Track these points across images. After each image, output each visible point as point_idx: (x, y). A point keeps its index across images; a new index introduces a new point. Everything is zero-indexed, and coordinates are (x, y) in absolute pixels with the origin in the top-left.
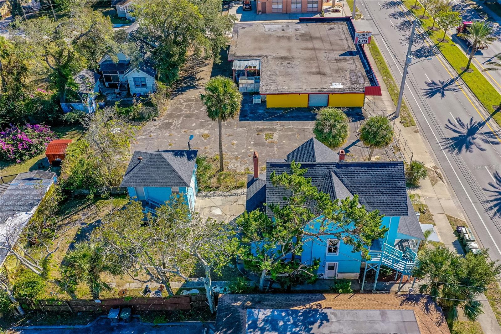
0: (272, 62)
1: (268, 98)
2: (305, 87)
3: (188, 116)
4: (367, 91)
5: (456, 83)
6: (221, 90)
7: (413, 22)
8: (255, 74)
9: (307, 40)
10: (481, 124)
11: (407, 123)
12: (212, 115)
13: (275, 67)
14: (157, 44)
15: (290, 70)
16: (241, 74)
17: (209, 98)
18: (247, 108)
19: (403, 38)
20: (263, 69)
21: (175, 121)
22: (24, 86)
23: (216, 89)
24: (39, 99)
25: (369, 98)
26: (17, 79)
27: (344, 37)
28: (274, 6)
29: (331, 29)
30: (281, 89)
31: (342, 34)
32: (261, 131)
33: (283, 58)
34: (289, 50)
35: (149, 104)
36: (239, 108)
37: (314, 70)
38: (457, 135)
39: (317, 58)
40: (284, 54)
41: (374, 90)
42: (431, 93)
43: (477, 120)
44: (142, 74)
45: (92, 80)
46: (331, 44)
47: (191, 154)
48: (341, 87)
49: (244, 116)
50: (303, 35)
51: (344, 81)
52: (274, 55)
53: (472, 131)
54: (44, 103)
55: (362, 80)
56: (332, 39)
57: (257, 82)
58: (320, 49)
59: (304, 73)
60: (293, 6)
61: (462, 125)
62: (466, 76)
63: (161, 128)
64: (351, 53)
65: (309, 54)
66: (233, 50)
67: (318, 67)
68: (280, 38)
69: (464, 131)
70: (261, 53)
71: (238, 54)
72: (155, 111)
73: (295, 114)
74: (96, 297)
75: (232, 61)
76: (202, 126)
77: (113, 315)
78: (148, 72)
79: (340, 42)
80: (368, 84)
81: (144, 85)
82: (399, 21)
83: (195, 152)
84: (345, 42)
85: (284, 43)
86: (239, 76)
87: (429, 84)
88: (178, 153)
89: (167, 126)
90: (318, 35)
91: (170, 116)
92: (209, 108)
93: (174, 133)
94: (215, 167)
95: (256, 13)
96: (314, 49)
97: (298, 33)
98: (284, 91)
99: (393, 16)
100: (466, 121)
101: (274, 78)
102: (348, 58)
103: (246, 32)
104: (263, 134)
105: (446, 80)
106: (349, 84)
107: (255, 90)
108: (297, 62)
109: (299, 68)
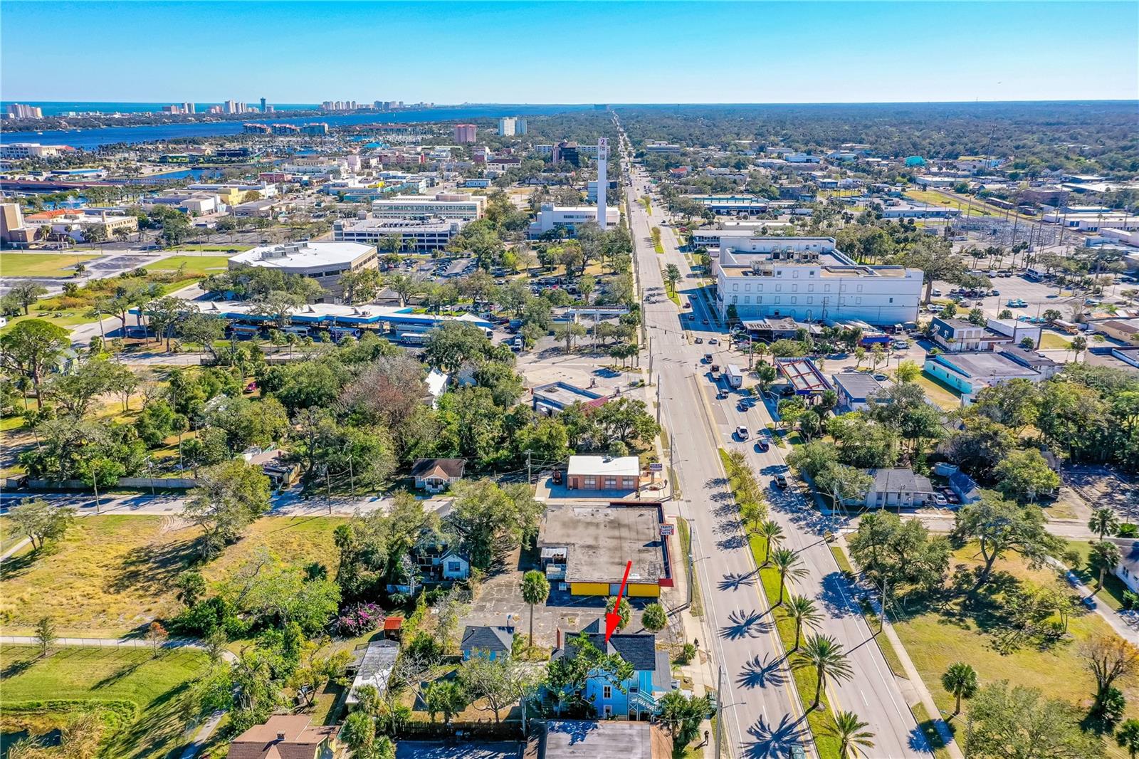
0: (579, 551)
1: (573, 587)
2: (606, 577)
3: (499, 600)
4: (662, 583)
5: (753, 577)
6: (535, 580)
7: (733, 507)
8: (561, 561)
9: (614, 528)
10: (759, 617)
11: (696, 613)
12: (526, 599)
13: (581, 556)
14: (469, 528)
15: (595, 560)
16: (549, 561)
17: (526, 586)
18: (553, 595)
19: (717, 526)
20: (570, 557)
21: (488, 605)
23: (532, 580)
25: (665, 589)
27: (651, 526)
28: (587, 482)
29: (641, 515)
30: (584, 578)
31: (650, 521)
32: (565, 615)
33: (589, 547)
34: (596, 538)
35: (465, 587)
36: (547, 595)
37: (617, 560)
38: (735, 625)
39: (621, 548)
40: (591, 542)
41: (668, 582)
42: (725, 586)
43: (757, 613)
44: (457, 559)
46: (638, 533)
47: (510, 629)
48: (639, 577)
49: (550, 602)
50: (611, 522)
51: (642, 572)
52: (581, 543)
53: (749, 622)
55: (659, 572)
56: (640, 527)
57: (564, 570)
58: (625, 539)
59: (607, 563)
60: (607, 483)
61: (743, 616)
62: (763, 572)
63: (475, 610)
64: (655, 544)
65: (614, 543)
66: (542, 537)
67: (621, 557)
68: (589, 524)
69: (743, 622)
70: (568, 541)
71: (546, 541)
72: (470, 594)
73: (596, 602)
74: (447, 721)
75: (540, 549)
76: (512, 609)
77: (459, 734)
78: (462, 557)
79: (647, 531)
80: (663, 576)
81: (458, 570)
82: (718, 505)
83: (513, 628)
84: (652, 531)
85: (592, 530)
86: (546, 563)
87: (726, 578)
88: (500, 628)
89: (482, 608)
90: (626, 522)
91: (483, 599)
92: (525, 594)
93: (488, 615)
94: (525, 644)
95: (567, 488)
96: (620, 538)
97: (607, 519)
98: (587, 580)
99: (714, 498)
100: (747, 614)
101: (579, 567)
102: (651, 548)
103: (556, 516)
104: (566, 619)
105: (743, 574)
106: (646, 576)
107: (561, 577)
108: (602, 551)
109: (603, 558)
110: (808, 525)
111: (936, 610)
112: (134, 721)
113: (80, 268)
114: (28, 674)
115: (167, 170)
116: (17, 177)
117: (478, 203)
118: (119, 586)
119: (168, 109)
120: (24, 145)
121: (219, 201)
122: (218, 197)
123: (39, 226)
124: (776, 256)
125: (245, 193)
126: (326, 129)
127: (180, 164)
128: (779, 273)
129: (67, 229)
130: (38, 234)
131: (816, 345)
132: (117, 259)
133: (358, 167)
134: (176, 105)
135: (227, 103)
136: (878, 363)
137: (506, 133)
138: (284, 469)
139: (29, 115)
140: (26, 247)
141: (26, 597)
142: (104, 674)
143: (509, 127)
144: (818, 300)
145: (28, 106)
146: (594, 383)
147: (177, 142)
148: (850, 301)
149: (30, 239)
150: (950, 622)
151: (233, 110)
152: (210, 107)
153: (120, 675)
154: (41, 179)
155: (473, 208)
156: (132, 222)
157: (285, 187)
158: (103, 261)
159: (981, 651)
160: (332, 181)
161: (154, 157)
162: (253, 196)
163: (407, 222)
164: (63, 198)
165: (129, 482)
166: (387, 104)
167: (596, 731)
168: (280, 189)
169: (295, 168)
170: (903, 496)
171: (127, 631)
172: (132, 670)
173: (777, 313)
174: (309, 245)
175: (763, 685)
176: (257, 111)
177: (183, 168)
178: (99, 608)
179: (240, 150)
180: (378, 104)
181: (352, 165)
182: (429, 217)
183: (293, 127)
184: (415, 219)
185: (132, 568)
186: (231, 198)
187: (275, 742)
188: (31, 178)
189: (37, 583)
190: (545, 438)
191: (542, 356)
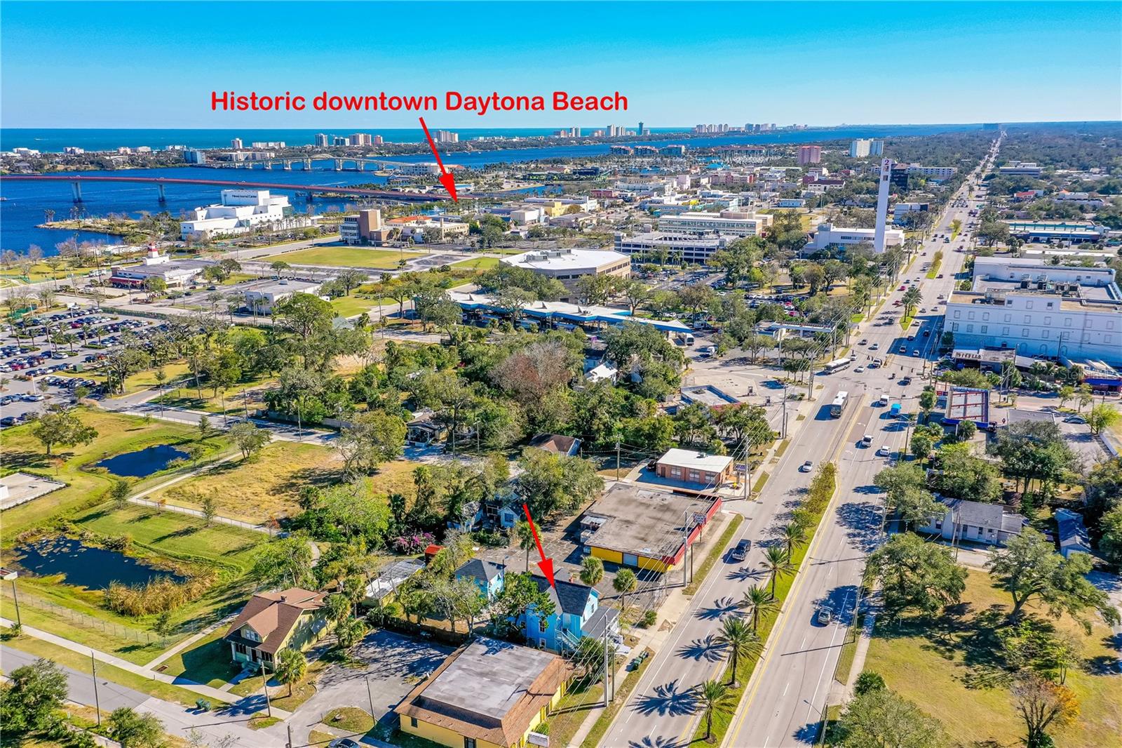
0: (615, 523)
1: (592, 550)
2: (620, 547)
8: (595, 528)
9: (662, 511)
11: (688, 592)
13: (612, 527)
15: (622, 532)
18: (575, 554)
19: (769, 528)
20: (604, 526)
22: (430, 504)
24: (435, 516)
26: (426, 499)
28: (673, 472)
29: (694, 504)
30: (602, 544)
32: (573, 571)
33: (627, 521)
34: (638, 516)
35: (504, 535)
37: (641, 535)
38: (716, 608)
39: (653, 527)
40: (631, 518)
42: (733, 576)
44: (512, 511)
45: (476, 509)
46: (679, 518)
47: (500, 566)
48: (649, 552)
49: (569, 559)
50: (663, 506)
51: (655, 548)
52: (623, 517)
53: (730, 609)
54: (437, 519)
58: (663, 520)
59: (631, 536)
60: (692, 475)
61: (728, 603)
64: (688, 529)
65: (650, 522)
66: (593, 507)
67: (646, 534)
68: (641, 504)
71: (595, 511)
74: (419, 622)
75: (585, 516)
77: (424, 633)
78: (517, 511)
80: (671, 555)
81: (508, 520)
82: (786, 510)
83: (504, 566)
85: (640, 509)
87: (741, 569)
88: (491, 563)
90: (677, 508)
95: (655, 475)
96: (659, 519)
97: (661, 503)
98: (602, 546)
99: (787, 504)
100: (734, 602)
101: (604, 534)
102: (679, 532)
105: (760, 570)
106: (656, 552)
108: (633, 527)
109: (631, 532)
110: (862, 542)
111: (930, 637)
112: (236, 580)
113: (403, 262)
114: (193, 536)
115: (524, 185)
116: (407, 190)
117: (759, 222)
118: (277, 491)
119: (558, 133)
120: (426, 164)
121: (543, 213)
122: (543, 210)
123: (391, 228)
124: (1024, 285)
125: (568, 206)
126: (683, 150)
127: (537, 181)
128: (1010, 302)
129: (413, 231)
130: (390, 235)
131: (1023, 380)
132: (437, 258)
133: (687, 186)
134: (565, 129)
135: (609, 127)
136: (1084, 405)
137: (858, 155)
138: (436, 427)
139: (449, 140)
140: (379, 245)
141: (219, 487)
142: (234, 546)
143: (862, 149)
144: (1054, 334)
145: (448, 133)
146: (751, 391)
147: (547, 162)
148: (1095, 338)
149: (384, 238)
150: (936, 649)
151: (613, 133)
152: (594, 131)
153: (243, 549)
154: (424, 192)
155: (753, 226)
156: (465, 228)
157: (607, 202)
158: (427, 258)
159: (947, 680)
160: (655, 198)
161: (519, 175)
162: (575, 209)
163: (685, 236)
164: (431, 207)
165: (329, 422)
166: (758, 126)
167: (510, 650)
168: (602, 204)
169: (626, 185)
170: (985, 532)
171: (263, 520)
172: (253, 546)
173: (1004, 345)
174: (573, 251)
175: (697, 659)
176: (635, 134)
177: (538, 185)
178: (257, 503)
179: (592, 168)
180: (749, 126)
181: (680, 184)
182: (708, 233)
183: (653, 148)
184: (694, 234)
185: (294, 481)
186: (553, 210)
187: (278, 602)
188: (416, 191)
189: (231, 480)
190: (646, 428)
191: (726, 364)
